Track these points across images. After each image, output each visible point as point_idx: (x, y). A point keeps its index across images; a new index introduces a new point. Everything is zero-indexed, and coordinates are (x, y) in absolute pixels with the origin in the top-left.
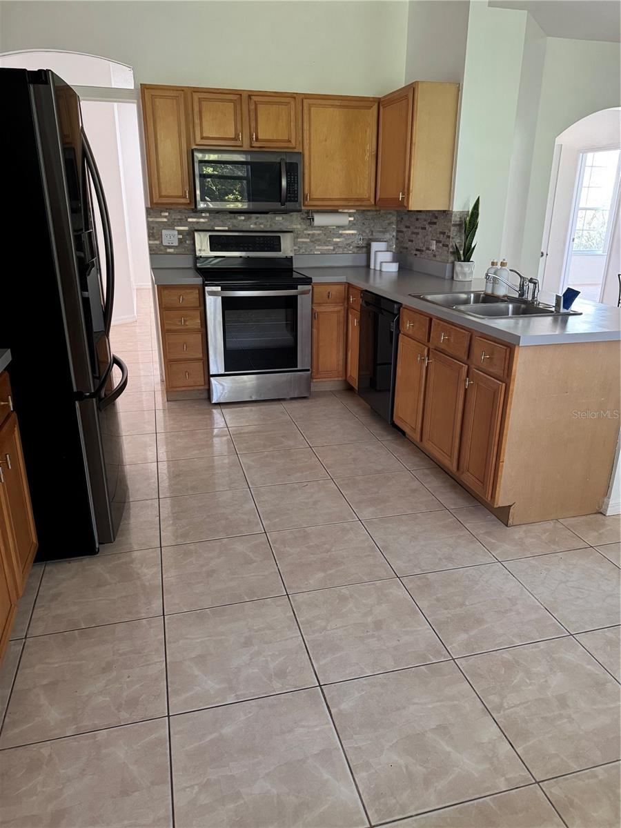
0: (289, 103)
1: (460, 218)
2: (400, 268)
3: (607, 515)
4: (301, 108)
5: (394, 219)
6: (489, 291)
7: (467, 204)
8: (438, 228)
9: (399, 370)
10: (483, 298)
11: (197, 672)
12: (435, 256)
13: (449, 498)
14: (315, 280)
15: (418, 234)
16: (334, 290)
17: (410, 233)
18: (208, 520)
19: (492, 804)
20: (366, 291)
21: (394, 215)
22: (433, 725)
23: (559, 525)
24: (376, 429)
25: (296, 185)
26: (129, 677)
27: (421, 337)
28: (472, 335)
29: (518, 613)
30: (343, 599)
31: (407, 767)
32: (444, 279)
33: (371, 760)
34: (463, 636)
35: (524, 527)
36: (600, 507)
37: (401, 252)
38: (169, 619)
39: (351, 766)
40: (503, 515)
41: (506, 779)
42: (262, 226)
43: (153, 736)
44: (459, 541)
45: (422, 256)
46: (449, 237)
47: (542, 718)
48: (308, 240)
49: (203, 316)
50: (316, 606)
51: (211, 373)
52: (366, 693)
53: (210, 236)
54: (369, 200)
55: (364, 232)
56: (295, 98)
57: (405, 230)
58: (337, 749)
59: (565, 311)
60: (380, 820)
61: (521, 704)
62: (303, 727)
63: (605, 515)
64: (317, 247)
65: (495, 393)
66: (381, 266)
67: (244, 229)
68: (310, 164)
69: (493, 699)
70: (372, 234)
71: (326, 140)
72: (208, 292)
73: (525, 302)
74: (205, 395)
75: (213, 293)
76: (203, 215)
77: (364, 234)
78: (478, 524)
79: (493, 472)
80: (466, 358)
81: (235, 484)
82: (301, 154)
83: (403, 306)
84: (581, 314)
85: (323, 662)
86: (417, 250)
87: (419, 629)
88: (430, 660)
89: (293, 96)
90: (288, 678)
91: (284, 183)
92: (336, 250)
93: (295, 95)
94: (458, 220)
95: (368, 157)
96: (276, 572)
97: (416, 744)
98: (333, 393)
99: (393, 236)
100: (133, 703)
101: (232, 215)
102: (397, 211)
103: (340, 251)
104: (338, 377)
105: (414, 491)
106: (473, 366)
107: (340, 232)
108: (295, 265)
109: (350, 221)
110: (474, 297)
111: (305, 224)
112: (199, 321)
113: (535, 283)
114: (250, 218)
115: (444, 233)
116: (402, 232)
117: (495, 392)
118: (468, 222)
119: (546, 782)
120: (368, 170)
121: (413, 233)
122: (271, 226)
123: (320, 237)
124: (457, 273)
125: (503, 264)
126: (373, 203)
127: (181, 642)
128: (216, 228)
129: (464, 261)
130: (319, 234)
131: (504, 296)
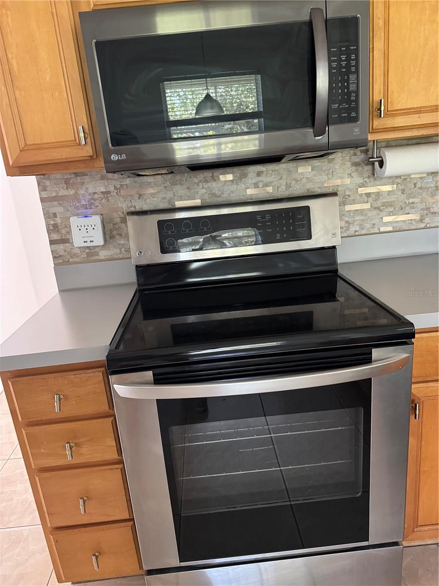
25: (353, 77)
42: (270, 189)
48: (367, 206)
53: (160, 223)
64: (386, 219)
67: (234, 198)
68: (387, 23)
91: (322, 76)
92: (427, 220)
101: (209, 174)
111: (361, 175)
114: (245, 175)
122: (288, 186)
123: (392, 198)
130: (389, 193)
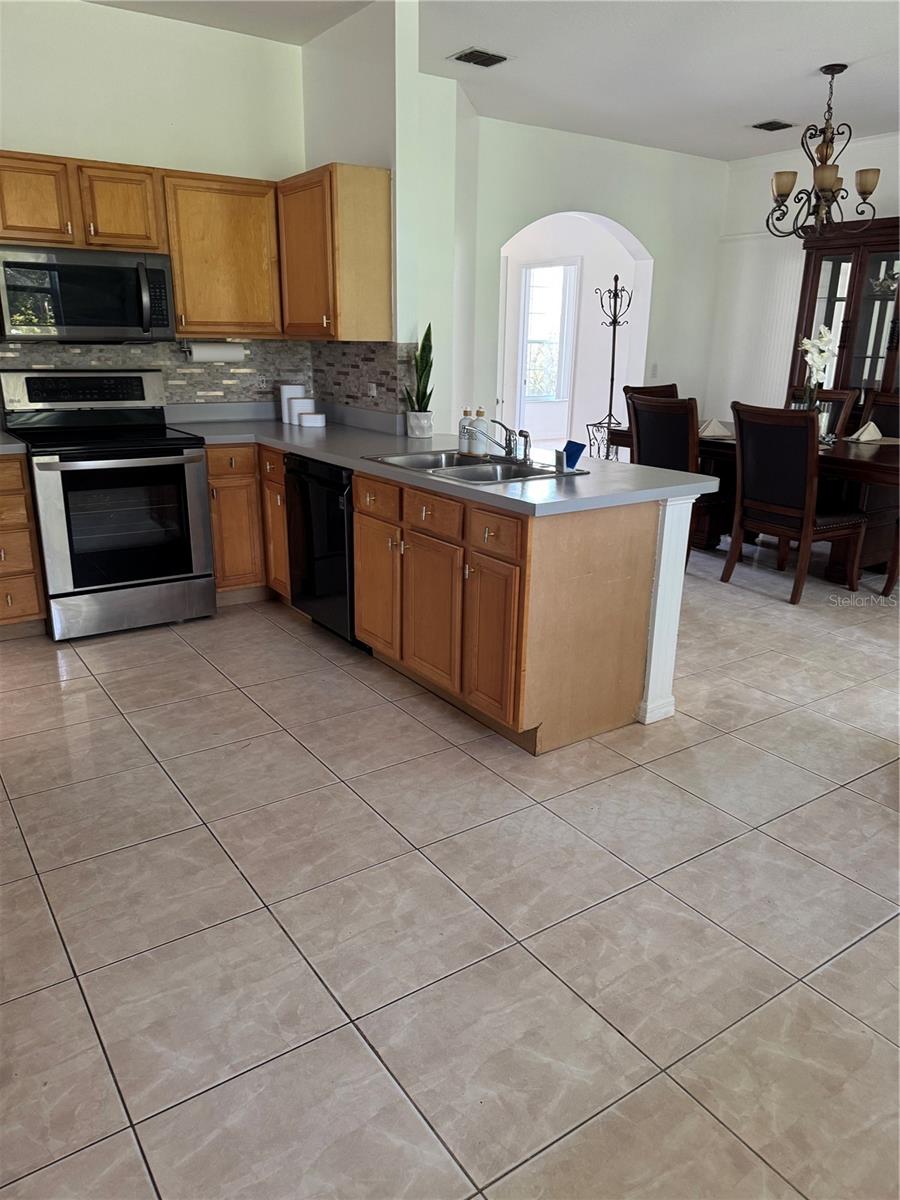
0: (144, 181)
1: (408, 353)
2: (327, 421)
3: (647, 723)
4: (161, 190)
5: (308, 353)
6: (465, 450)
7: (414, 332)
8: (379, 364)
9: (357, 564)
10: (458, 459)
11: (159, 1049)
12: (376, 404)
13: (455, 731)
14: (207, 442)
15: (347, 374)
16: (239, 455)
17: (335, 373)
18: (104, 820)
19: (618, 1113)
20: (291, 454)
21: (307, 348)
22: (518, 1034)
23: (595, 745)
24: (327, 651)
25: (164, 301)
26: (45, 1084)
27: (389, 514)
28: (466, 508)
29: (580, 865)
30: (349, 895)
31: (501, 1098)
32: (396, 435)
33: (452, 1103)
34: (522, 910)
35: (555, 754)
36: (637, 714)
37: (323, 400)
38: (87, 980)
39: (428, 1119)
40: (527, 742)
41: (627, 1077)
42: (110, 363)
43: (117, 1161)
44: (481, 785)
45: (357, 405)
46: (395, 378)
47: (646, 989)
48: (183, 383)
49: (30, 501)
50: (314, 913)
51: (51, 593)
52: (419, 1015)
53: (27, 379)
54: (274, 326)
55: (267, 371)
56: (151, 174)
57: (325, 368)
58: (402, 1101)
59: (570, 470)
60: (488, 1178)
61: (617, 979)
62: (346, 1084)
63: (643, 724)
64: (199, 393)
65: (507, 582)
66: (300, 420)
67: (81, 367)
68: (182, 272)
69: (583, 981)
70: (279, 375)
71: (203, 239)
72: (37, 464)
73: (514, 461)
74: (41, 629)
75: (44, 467)
76: (12, 346)
77: (268, 374)
78: (500, 759)
79: (513, 685)
80: (460, 538)
81: (133, 760)
82: (168, 257)
83: (355, 473)
84: (588, 473)
85: (346, 988)
86: (349, 396)
87: (464, 912)
88: (490, 951)
89: (149, 172)
90: (303, 1022)
91: (146, 299)
92: (229, 397)
93: (152, 170)
94: (405, 355)
95: (267, 264)
96: (239, 878)
97: (504, 1065)
98: (250, 606)
99: (309, 377)
100: (64, 1121)
101: (61, 347)
102: (311, 342)
103: (235, 398)
104: (256, 582)
105: (405, 729)
106: (471, 549)
107: (232, 371)
108: (169, 419)
109: (246, 355)
110: (446, 458)
111: (177, 359)
112: (25, 512)
113: (526, 437)
114: (90, 351)
115: (387, 373)
116: (322, 371)
117: (506, 580)
118: (419, 358)
119: (672, 1067)
120: (267, 285)
121: (339, 373)
122: (124, 362)
123: (203, 379)
124: (412, 428)
125: (479, 414)
126: (280, 329)
127: (118, 1010)
128: (35, 367)
129: (420, 411)
130: (199, 374)
131: (486, 455)
